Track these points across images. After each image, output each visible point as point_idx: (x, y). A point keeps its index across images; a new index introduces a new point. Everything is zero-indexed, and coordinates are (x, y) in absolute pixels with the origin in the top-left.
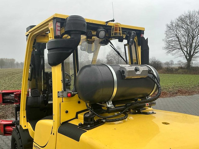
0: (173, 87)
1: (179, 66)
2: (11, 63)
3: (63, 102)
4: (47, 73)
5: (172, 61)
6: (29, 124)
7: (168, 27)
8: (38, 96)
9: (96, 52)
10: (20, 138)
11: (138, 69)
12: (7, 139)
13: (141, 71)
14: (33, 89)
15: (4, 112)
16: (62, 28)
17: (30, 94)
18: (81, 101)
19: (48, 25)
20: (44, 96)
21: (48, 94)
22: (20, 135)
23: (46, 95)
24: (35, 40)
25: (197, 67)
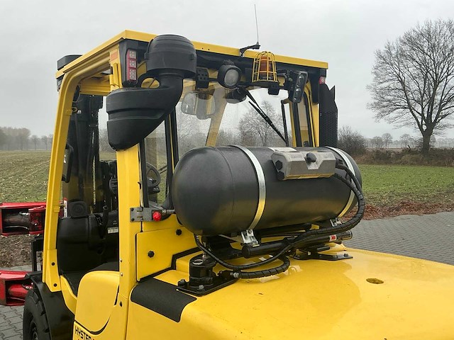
0: (391, 194)
1: (404, 146)
2: (22, 138)
3: (142, 231)
4: (104, 164)
5: (388, 135)
6: (64, 280)
7: (381, 57)
8: (85, 217)
9: (216, 117)
10: (44, 312)
11: (312, 158)
12: (12, 314)
13: (320, 163)
14: (73, 201)
15: (5, 250)
16: (139, 63)
17: (66, 211)
18: (183, 229)
19: (108, 55)
20: (97, 216)
21: (106, 213)
22: (43, 305)
23: (102, 215)
24: (78, 88)
25: (445, 149)
